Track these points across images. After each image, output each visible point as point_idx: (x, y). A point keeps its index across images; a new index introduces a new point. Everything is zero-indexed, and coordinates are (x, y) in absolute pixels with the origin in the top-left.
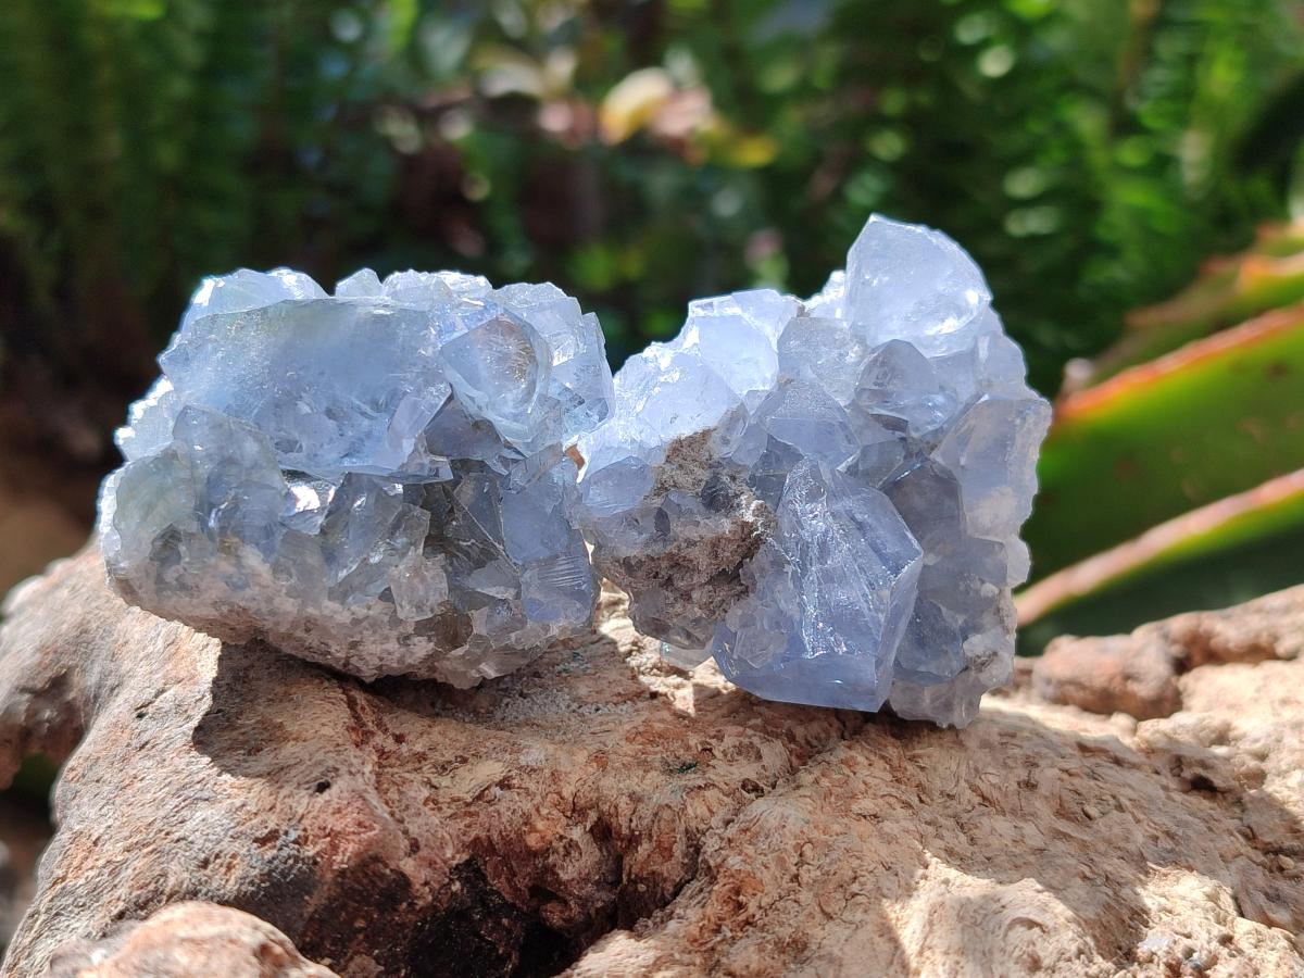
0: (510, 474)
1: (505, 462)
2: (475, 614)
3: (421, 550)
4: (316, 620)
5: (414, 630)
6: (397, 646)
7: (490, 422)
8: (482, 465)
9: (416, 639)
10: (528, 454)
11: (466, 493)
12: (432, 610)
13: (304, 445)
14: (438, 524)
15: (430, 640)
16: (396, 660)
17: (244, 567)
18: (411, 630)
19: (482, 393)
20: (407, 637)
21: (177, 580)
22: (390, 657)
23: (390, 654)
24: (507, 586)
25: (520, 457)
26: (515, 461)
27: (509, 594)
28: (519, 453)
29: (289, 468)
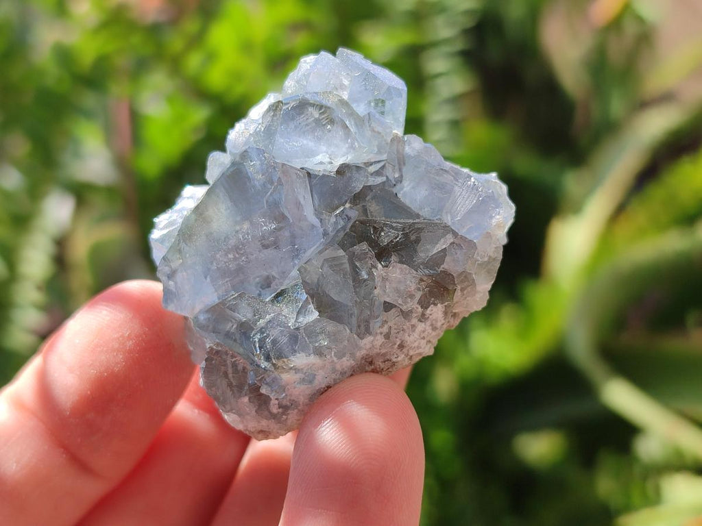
0: (387, 177)
1: (378, 173)
2: (445, 266)
3: (380, 266)
4: (367, 355)
5: (422, 307)
6: (423, 324)
7: (343, 164)
8: (368, 188)
9: (428, 312)
10: (384, 157)
11: (376, 210)
12: (419, 289)
13: (274, 274)
14: (373, 244)
15: (435, 305)
16: (430, 331)
17: (302, 369)
18: (420, 310)
19: (321, 155)
20: (423, 315)
21: (279, 408)
22: (426, 333)
23: (424, 332)
24: (444, 235)
25: (382, 164)
26: (383, 167)
27: (450, 238)
28: (379, 162)
29: (273, 295)
